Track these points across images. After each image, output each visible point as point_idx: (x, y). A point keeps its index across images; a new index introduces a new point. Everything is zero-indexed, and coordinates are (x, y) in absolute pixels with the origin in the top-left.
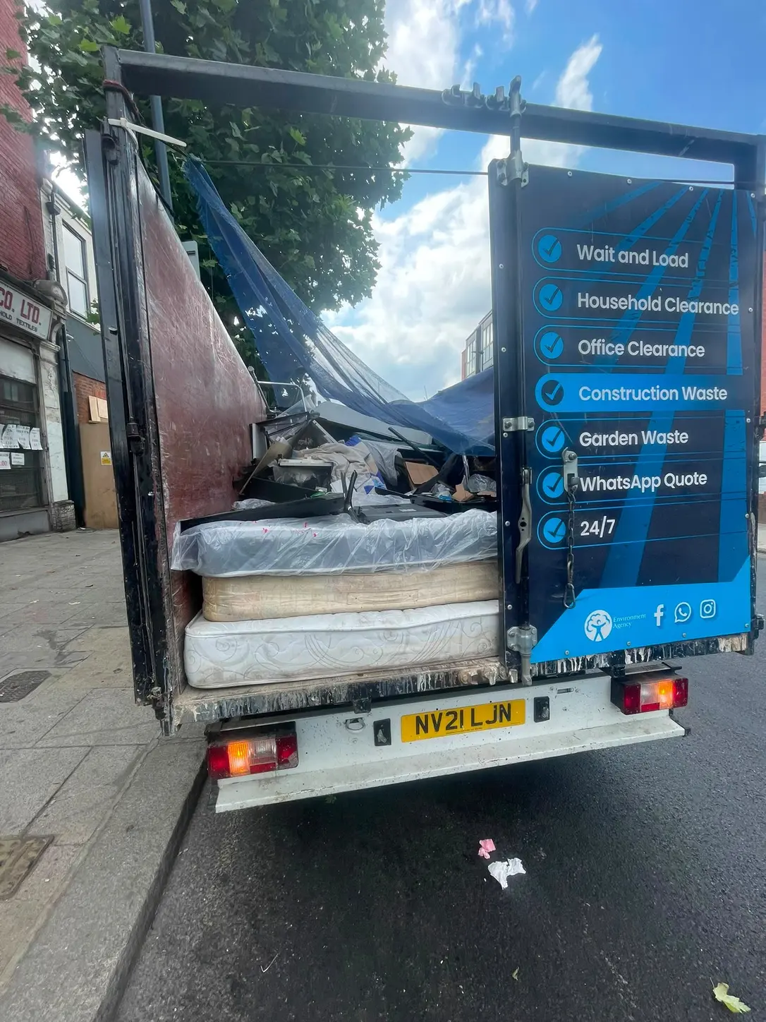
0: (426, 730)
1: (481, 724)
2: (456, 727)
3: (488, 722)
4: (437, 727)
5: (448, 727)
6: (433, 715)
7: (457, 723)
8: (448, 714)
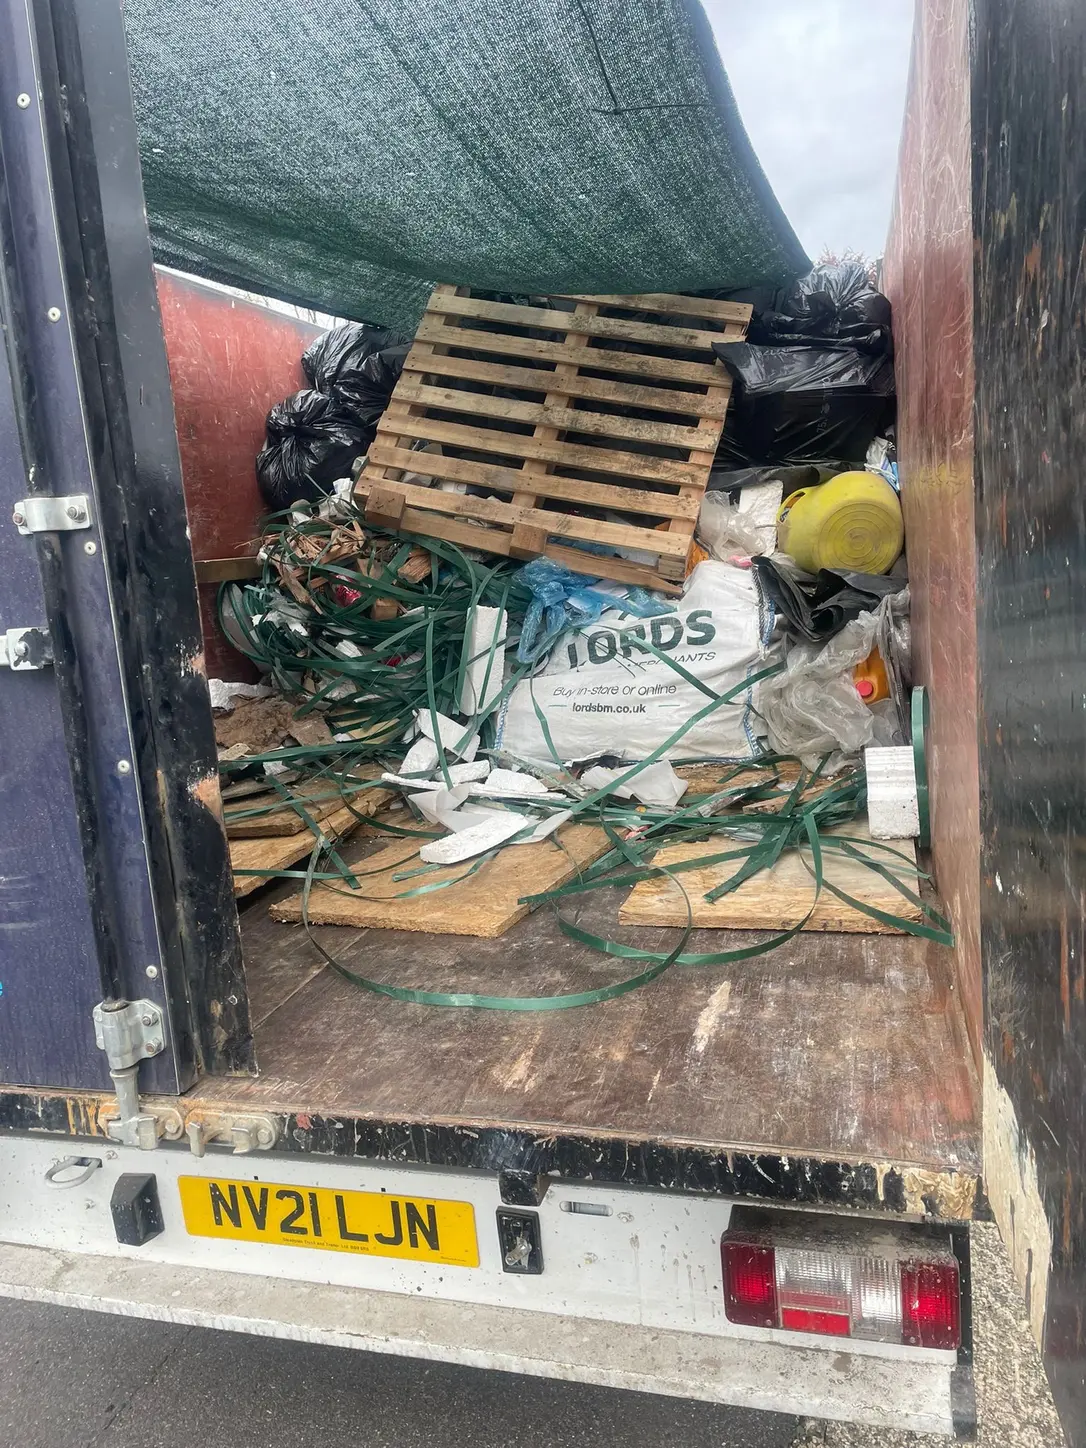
0: (236, 1220)
1: (364, 1238)
2: (303, 1231)
3: (380, 1238)
4: (260, 1220)
5: (286, 1226)
6: (247, 1190)
7: (305, 1221)
8: (282, 1194)
